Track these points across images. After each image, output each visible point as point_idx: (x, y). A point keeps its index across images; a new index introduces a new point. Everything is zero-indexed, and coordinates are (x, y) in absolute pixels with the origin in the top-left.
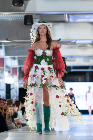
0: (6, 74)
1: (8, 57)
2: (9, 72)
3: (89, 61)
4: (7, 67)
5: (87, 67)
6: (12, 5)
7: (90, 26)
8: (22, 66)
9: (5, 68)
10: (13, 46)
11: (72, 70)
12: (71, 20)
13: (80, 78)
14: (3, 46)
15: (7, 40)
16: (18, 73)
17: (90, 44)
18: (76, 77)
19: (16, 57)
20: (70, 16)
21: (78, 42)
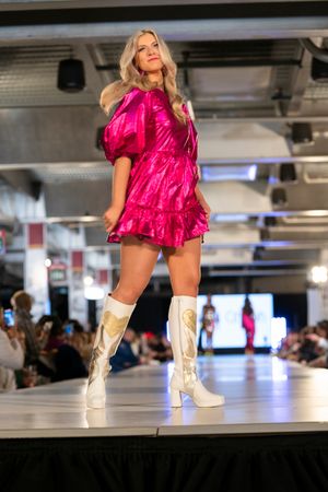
0: (88, 280)
1: (90, 249)
2: (94, 277)
3: (242, 255)
4: (90, 268)
5: (239, 268)
6: (96, 150)
7: (243, 188)
8: (118, 266)
9: (85, 269)
10: (99, 227)
11: (213, 274)
12: (206, 177)
13: (227, 289)
14: (81, 227)
15: (87, 214)
16: (110, 279)
17: (245, 223)
18: (218, 287)
19: (107, 248)
20: (205, 169)
21: (220, 218)
